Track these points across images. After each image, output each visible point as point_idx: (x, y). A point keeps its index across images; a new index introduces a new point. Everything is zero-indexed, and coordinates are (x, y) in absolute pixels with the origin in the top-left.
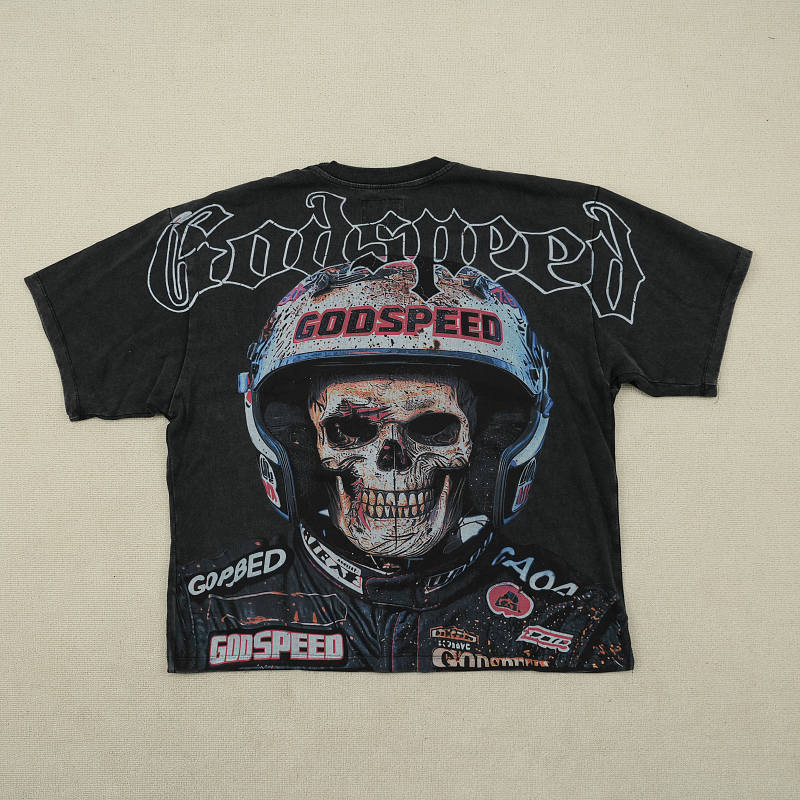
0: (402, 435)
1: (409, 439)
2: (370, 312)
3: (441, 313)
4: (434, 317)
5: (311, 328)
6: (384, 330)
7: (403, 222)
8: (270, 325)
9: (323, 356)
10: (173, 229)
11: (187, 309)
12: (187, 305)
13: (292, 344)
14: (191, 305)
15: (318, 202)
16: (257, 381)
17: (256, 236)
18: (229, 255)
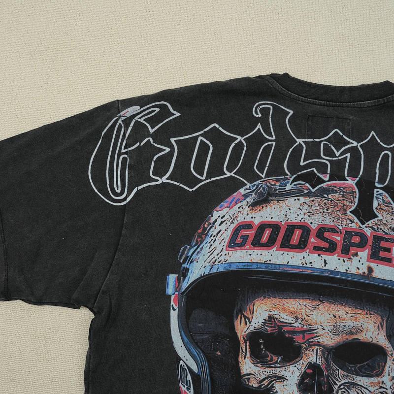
0: (327, 360)
1: (332, 364)
2: (305, 229)
3: (377, 239)
4: (370, 242)
5: (245, 239)
6: (318, 249)
7: (349, 143)
8: (205, 229)
9: (254, 268)
10: (120, 121)
11: (124, 203)
12: (125, 199)
13: (224, 252)
14: (128, 199)
15: (265, 111)
16: (185, 285)
17: (200, 138)
18: (171, 154)
